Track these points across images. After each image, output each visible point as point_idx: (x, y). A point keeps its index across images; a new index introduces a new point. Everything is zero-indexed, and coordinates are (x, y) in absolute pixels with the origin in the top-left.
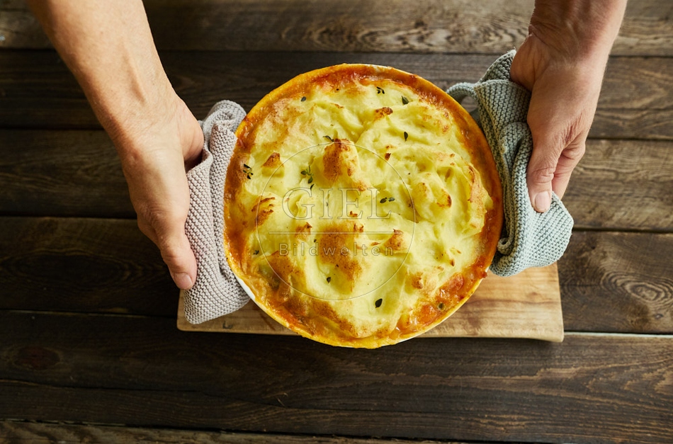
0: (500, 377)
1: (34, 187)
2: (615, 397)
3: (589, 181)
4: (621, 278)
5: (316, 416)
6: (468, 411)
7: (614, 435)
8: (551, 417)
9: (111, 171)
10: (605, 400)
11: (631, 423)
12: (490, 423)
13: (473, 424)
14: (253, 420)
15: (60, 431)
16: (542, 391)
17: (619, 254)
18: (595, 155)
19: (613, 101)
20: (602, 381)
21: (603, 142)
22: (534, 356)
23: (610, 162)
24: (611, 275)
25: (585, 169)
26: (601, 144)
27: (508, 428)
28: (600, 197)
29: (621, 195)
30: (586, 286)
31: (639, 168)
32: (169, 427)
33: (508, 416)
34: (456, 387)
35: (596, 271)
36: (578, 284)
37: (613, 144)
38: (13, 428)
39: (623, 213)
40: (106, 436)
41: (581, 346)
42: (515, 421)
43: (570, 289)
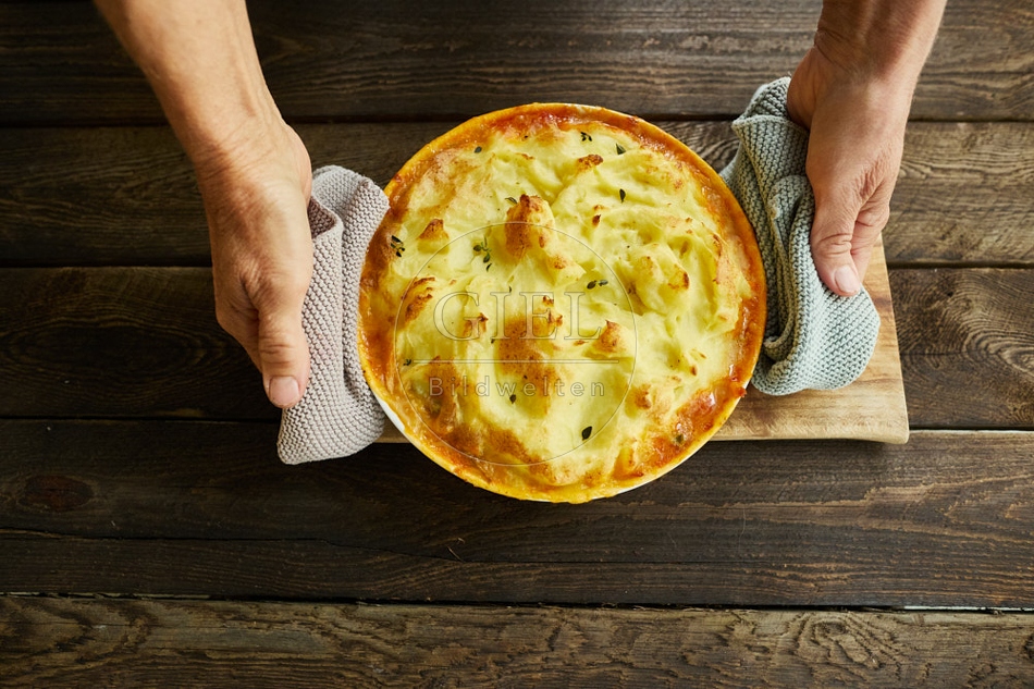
0: (806, 504)
1: (46, 220)
2: (992, 530)
3: (939, 189)
4: (993, 342)
5: (512, 573)
6: (756, 558)
7: (990, 591)
8: (890, 564)
9: (170, 191)
10: (975, 536)
11: (1018, 570)
12: (791, 577)
13: (764, 578)
14: (408, 582)
15: (96, 609)
16: (874, 524)
17: (991, 303)
18: (948, 147)
19: (975, 61)
20: (969, 506)
21: (962, 125)
22: (860, 468)
23: (974, 157)
24: (979, 337)
25: (933, 169)
26: (959, 129)
27: (820, 583)
28: (959, 213)
29: (992, 210)
30: (940, 355)
31: (1020, 165)
32: (275, 599)
33: (820, 565)
34: (736, 522)
35: (954, 331)
36: (927, 352)
37: (977, 129)
38: (19, 608)
39: (996, 238)
40: (172, 615)
41: (934, 450)
42: (832, 572)
43: (915, 361)
